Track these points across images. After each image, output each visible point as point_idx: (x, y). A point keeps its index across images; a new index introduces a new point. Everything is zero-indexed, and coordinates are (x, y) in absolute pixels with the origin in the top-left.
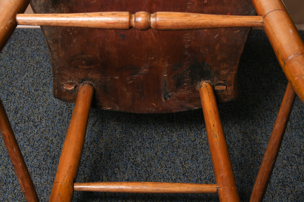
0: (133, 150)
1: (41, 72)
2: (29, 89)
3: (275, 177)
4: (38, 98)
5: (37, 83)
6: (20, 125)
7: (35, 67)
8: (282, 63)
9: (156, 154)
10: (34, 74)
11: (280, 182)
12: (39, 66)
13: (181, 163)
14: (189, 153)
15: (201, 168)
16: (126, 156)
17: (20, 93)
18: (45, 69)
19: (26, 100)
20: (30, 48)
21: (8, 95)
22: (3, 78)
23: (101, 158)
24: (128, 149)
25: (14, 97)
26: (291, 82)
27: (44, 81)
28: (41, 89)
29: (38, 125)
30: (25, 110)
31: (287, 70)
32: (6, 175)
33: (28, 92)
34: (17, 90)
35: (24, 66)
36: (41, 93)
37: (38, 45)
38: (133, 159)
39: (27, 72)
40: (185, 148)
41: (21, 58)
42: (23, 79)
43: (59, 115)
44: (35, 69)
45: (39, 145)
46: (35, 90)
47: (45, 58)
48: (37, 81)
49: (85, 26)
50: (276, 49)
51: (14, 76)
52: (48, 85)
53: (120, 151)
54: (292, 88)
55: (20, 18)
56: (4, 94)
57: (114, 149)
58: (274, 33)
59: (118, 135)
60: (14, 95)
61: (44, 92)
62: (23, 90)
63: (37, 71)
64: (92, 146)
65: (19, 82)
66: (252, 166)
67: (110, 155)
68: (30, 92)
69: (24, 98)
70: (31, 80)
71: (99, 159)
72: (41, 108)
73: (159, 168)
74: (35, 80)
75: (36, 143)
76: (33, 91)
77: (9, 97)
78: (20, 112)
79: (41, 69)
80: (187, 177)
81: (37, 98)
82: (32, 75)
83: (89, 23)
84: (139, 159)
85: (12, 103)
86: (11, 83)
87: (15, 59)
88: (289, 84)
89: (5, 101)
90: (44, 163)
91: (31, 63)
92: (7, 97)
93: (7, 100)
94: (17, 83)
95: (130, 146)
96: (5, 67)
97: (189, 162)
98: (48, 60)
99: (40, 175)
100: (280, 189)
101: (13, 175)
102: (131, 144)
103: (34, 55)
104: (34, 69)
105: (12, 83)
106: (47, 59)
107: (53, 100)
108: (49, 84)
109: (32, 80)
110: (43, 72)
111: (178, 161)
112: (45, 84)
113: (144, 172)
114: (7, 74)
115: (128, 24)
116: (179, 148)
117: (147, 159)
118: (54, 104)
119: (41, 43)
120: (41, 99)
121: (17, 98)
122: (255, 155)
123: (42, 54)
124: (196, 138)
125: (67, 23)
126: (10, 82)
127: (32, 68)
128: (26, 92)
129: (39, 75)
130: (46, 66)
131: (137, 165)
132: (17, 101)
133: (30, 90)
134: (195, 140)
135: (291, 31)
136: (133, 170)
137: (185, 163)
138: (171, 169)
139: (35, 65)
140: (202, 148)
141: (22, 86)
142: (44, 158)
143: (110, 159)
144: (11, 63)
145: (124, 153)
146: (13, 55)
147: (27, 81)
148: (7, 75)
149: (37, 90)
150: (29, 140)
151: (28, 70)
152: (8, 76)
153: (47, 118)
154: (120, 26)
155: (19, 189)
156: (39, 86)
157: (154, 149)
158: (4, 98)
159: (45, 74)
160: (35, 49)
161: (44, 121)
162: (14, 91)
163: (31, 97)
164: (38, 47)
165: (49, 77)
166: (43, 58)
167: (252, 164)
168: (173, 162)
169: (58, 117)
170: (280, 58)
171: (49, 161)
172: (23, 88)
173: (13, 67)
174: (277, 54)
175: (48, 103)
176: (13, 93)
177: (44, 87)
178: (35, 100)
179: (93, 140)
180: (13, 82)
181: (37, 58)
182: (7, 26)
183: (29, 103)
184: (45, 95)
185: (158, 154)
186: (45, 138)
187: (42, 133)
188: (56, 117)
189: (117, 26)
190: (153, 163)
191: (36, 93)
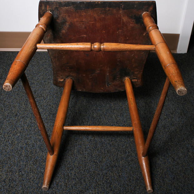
0: (92, 111)
2: (41, 81)
3: (160, 124)
5: (45, 78)
6: (37, 99)
8: (164, 67)
9: (103, 113)
11: (163, 126)
13: (115, 117)
14: (119, 112)
15: (125, 120)
16: (88, 114)
17: (37, 83)
19: (40, 87)
23: (76, 114)
24: (89, 110)
25: (34, 85)
26: (168, 77)
27: (48, 77)
28: (47, 81)
29: (45, 99)
30: (39, 91)
31: (166, 71)
32: (31, 122)
35: (39, 70)
36: (47, 83)
38: (92, 115)
40: (117, 110)
41: (37, 66)
42: (38, 76)
43: (56, 94)
45: (46, 108)
49: (69, 49)
50: (161, 61)
51: (34, 75)
53: (86, 111)
54: (169, 80)
55: (38, 46)
57: (82, 110)
58: (160, 54)
59: (85, 104)
61: (49, 82)
64: (72, 109)
65: (37, 77)
66: (150, 119)
67: (81, 113)
68: (41, 83)
70: (42, 77)
71: (76, 115)
72: (47, 90)
73: (105, 119)
75: (45, 107)
77: (31, 85)
78: (37, 92)
79: (47, 72)
80: (118, 124)
82: (42, 74)
83: (71, 48)
84: (95, 115)
87: (34, 67)
88: (167, 78)
90: (49, 117)
95: (90, 109)
96: (29, 70)
97: (119, 117)
99: (47, 123)
100: (163, 130)
101: (34, 123)
102: (91, 108)
106: (50, 67)
107: (53, 86)
108: (51, 79)
111: (114, 116)
112: (49, 79)
113: (97, 121)
114: (30, 73)
115: (90, 49)
116: (114, 110)
117: (99, 115)
118: (53, 88)
122: (151, 113)
123: (48, 64)
124: (123, 105)
125: (61, 48)
127: (43, 71)
129: (46, 74)
130: (49, 70)
131: (94, 118)
132: (36, 87)
134: (122, 106)
135: (168, 53)
136: (92, 120)
137: (117, 117)
138: (110, 120)
140: (125, 110)
141: (38, 79)
142: (49, 115)
143: (81, 115)
144: (32, 69)
145: (88, 112)
146: (33, 65)
149: (45, 82)
150: (41, 106)
151: (40, 72)
152: (31, 75)
153: (50, 95)
154: (86, 50)
155: (37, 129)
157: (102, 110)
159: (49, 74)
161: (48, 97)
162: (34, 82)
163: (42, 85)
164: (45, 60)
165: (51, 75)
166: (48, 66)
167: (150, 118)
168: (111, 117)
169: (55, 95)
170: (163, 65)
171: (51, 116)
172: (38, 80)
173: (34, 71)
174: (161, 63)
175: (51, 88)
178: (44, 86)
179: (73, 106)
180: (33, 78)
181: (45, 66)
182: (32, 50)
184: (49, 84)
185: (104, 113)
186: (49, 105)
187: (48, 102)
188: (54, 95)
189: (85, 49)
190: (101, 117)
191: (45, 83)
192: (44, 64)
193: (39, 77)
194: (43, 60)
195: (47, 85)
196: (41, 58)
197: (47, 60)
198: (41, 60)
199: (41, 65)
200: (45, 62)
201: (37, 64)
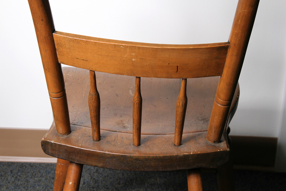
192: (36, 183)
194: (37, 177)
196: (34, 174)
197: (43, 177)
198: (33, 177)
199: (31, 186)
200: (40, 180)
201: (25, 184)
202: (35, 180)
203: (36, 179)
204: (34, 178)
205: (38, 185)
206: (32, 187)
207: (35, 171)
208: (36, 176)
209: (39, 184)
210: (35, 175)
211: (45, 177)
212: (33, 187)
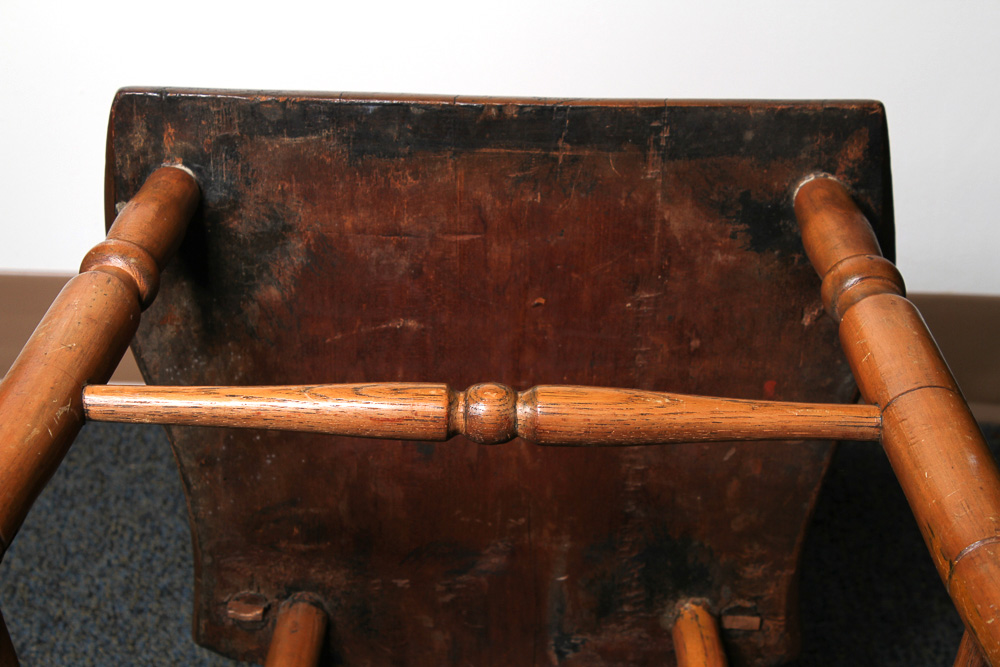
1: (156, 548)
2: (114, 608)
4: (143, 640)
5: (142, 587)
7: (134, 533)
8: (942, 564)
10: (131, 557)
12: (148, 530)
17: (85, 622)
18: (169, 538)
19: (102, 646)
20: (122, 468)
21: (43, 627)
22: (32, 570)
25: (65, 634)
26: (973, 632)
27: (164, 581)
28: (154, 606)
31: (961, 589)
33: (109, 618)
34: (73, 611)
35: (100, 530)
36: (151, 620)
37: (149, 459)
39: (111, 549)
41: (93, 502)
42: (94, 572)
44: (137, 538)
46: (132, 611)
47: (170, 503)
48: (139, 581)
49: (303, 427)
50: (922, 520)
51: (65, 563)
52: (177, 594)
54: (978, 649)
55: (97, 399)
56: (31, 623)
58: (916, 465)
60: (66, 625)
61: (164, 617)
62: (93, 611)
63: (143, 546)
65: (84, 582)
68: (116, 617)
69: (96, 638)
70: (120, 578)
74: (133, 576)
76: (127, 614)
77: (47, 633)
79: (157, 541)
81: (140, 636)
82: (124, 558)
83: (315, 418)
85: (56, 655)
86: (54, 587)
87: (72, 506)
88: (966, 635)
89: (33, 645)
91: (122, 521)
92: (41, 634)
93: (40, 642)
94: (75, 585)
96: (38, 532)
98: (180, 511)
103: (133, 491)
104: (131, 539)
105: (58, 585)
106: (175, 507)
107: (192, 646)
108: (181, 590)
109: (126, 578)
110: (162, 549)
112: (166, 592)
114: (43, 553)
115: (442, 425)
118: (194, 657)
119: (160, 451)
120: (153, 641)
121: (72, 637)
125: (247, 418)
126: (51, 584)
127: (127, 536)
128: (105, 616)
129: (149, 561)
130: (171, 530)
132: (74, 647)
133: (118, 611)
135: (972, 460)
139: (137, 527)
141: (90, 595)
144: (58, 519)
146: (65, 491)
147: (108, 581)
148: (42, 559)
149: (140, 611)
151: (112, 543)
152: (45, 564)
154: (418, 429)
156: (146, 598)
158: (31, 637)
159: (166, 556)
160: (140, 472)
162: (64, 613)
163: (121, 634)
164: (149, 465)
165: (180, 566)
166: (165, 502)
170: (936, 548)
172: (93, 603)
173: (66, 533)
174: (926, 534)
175: (175, 654)
176: (60, 619)
177: (162, 600)
178: (133, 644)
180: (62, 584)
181: (144, 502)
182: (51, 425)
183: (113, 653)
184: (165, 629)
189: (407, 428)
191: (137, 622)
192: (137, 486)
193: (102, 575)
194: (136, 460)
195: (155, 633)
196: (123, 448)
197: (160, 459)
198: (121, 461)
199: (118, 498)
200: (149, 474)
201: (92, 488)
202: (129, 471)
203: (133, 466)
204: (127, 462)
205: (147, 494)
206: (122, 501)
207: (124, 434)
208: (133, 456)
209: (147, 486)
210: (128, 450)
211: (166, 459)
212: (127, 499)
